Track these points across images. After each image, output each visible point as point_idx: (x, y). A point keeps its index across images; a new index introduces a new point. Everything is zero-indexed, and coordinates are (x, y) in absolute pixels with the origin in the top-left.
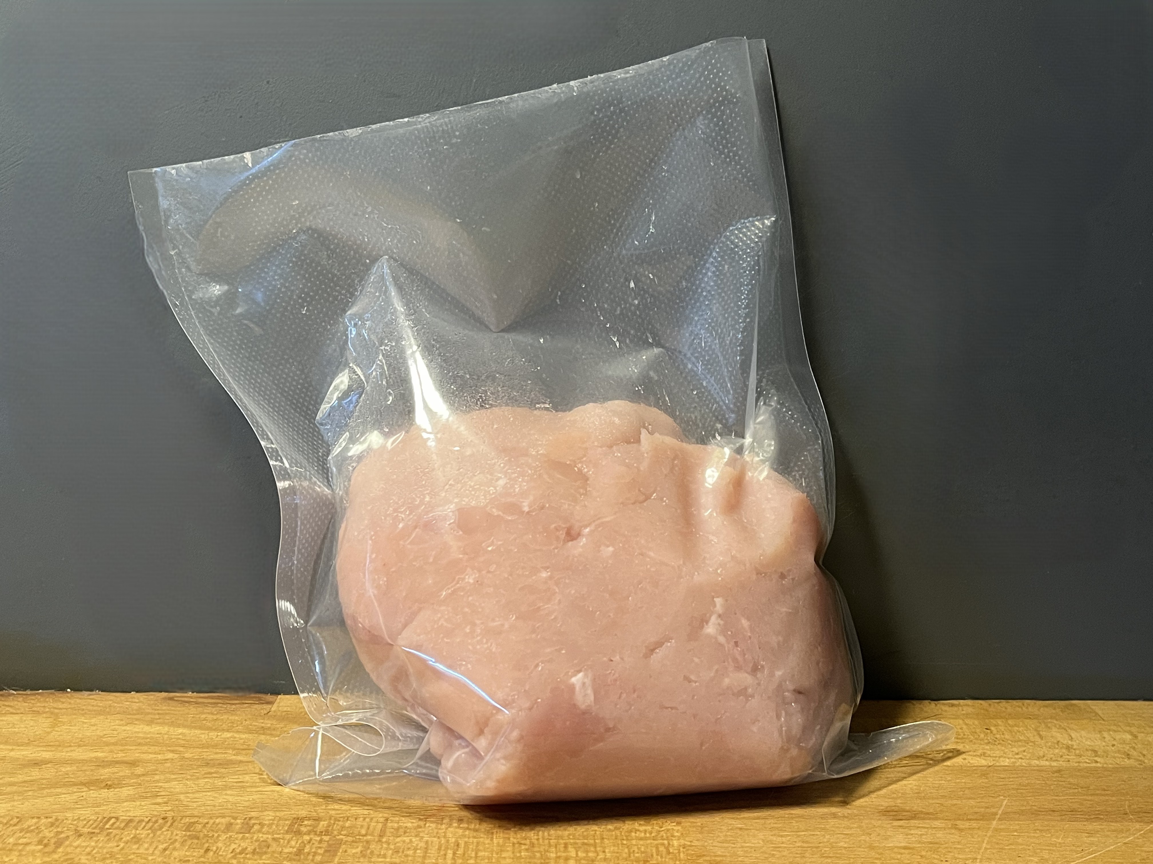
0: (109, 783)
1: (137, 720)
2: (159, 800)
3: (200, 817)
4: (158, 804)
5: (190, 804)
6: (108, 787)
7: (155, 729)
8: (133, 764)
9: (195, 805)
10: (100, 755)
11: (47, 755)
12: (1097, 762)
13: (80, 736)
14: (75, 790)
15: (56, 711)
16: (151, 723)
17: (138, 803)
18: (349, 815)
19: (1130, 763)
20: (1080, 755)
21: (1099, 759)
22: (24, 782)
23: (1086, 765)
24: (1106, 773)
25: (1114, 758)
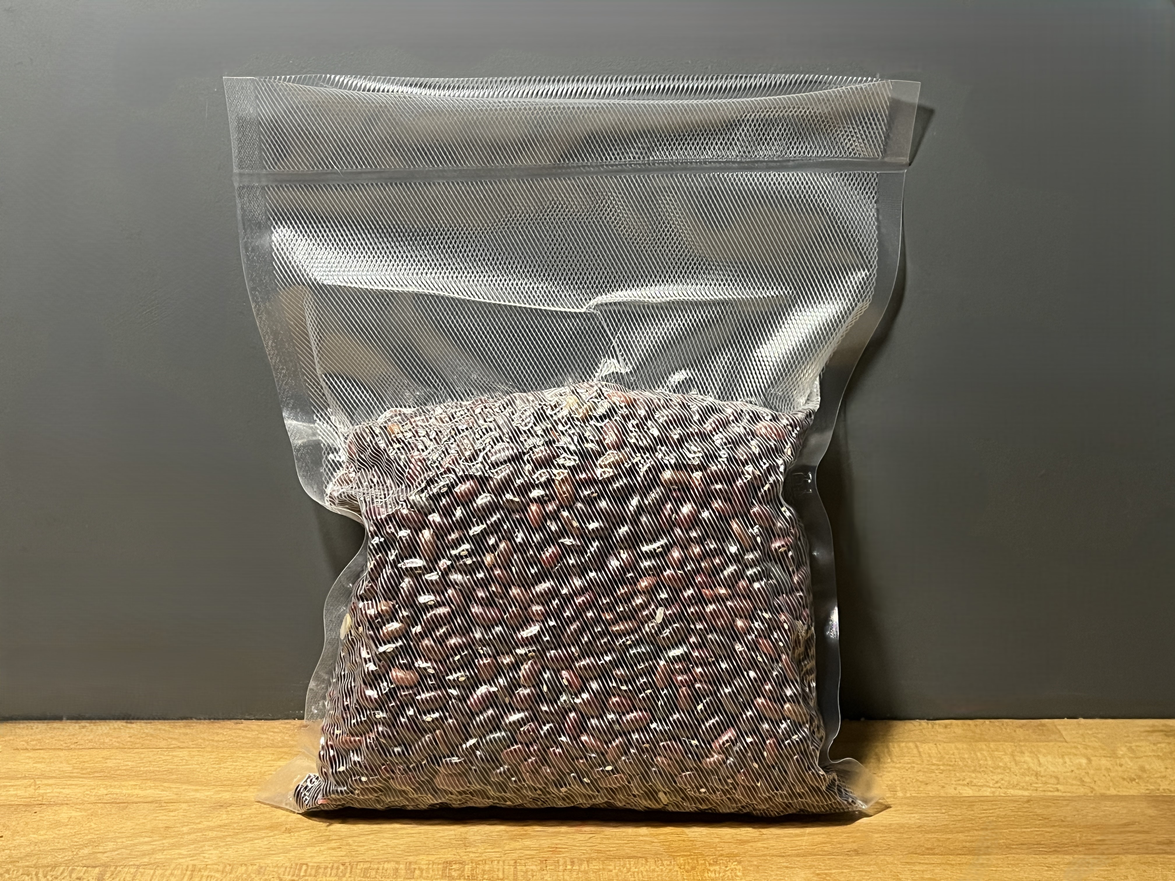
0: (288, 826)
1: (286, 753)
2: (333, 844)
3: (370, 862)
4: (333, 849)
5: (360, 849)
9: (362, 850)
11: (226, 796)
12: (1058, 790)
13: (245, 774)
14: (264, 835)
15: (215, 743)
17: (318, 848)
19: (1082, 791)
20: (1046, 783)
21: (1060, 787)
22: (220, 826)
23: (1050, 794)
24: (1065, 803)
25: (1072, 785)
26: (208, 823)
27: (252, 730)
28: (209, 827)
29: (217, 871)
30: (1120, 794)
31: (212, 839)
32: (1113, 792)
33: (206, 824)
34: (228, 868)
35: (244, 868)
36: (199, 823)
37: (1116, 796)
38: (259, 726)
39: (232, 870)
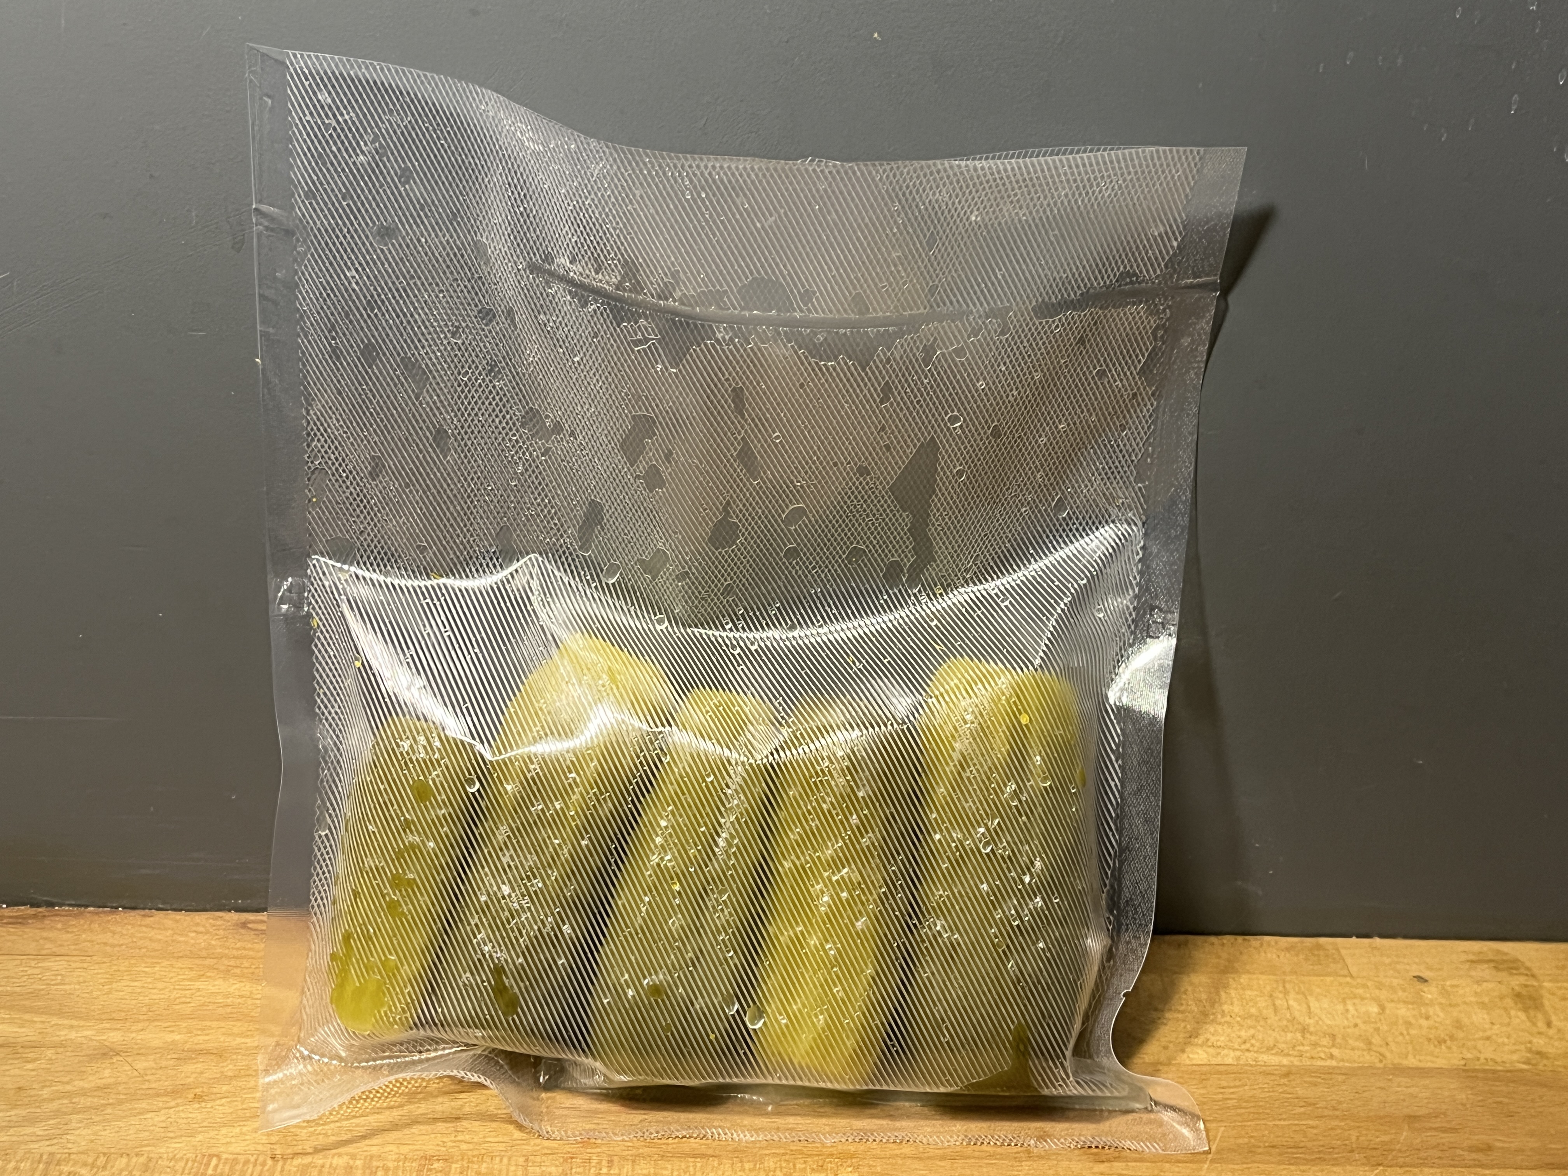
0: (198, 1091)
1: (211, 968)
6: (198, 1098)
7: (234, 987)
8: (220, 1054)
10: (178, 1037)
11: (114, 1037)
12: (1332, 1057)
13: (147, 1000)
14: (161, 1104)
15: (108, 949)
16: (227, 973)
17: (238, 1130)
18: (483, 1152)
19: (1369, 1058)
20: (1315, 1045)
21: (1335, 1052)
22: (99, 1088)
23: (1320, 1063)
24: (1341, 1078)
25: (1353, 1049)
26: (81, 1084)
27: (166, 929)
28: (83, 1089)
29: (85, 1164)
30: (1421, 1065)
31: (86, 1110)
32: (1411, 1061)
33: (79, 1084)
34: (102, 1160)
35: (124, 1160)
36: (67, 1083)
37: (1417, 1068)
38: (177, 921)
39: (107, 1162)
